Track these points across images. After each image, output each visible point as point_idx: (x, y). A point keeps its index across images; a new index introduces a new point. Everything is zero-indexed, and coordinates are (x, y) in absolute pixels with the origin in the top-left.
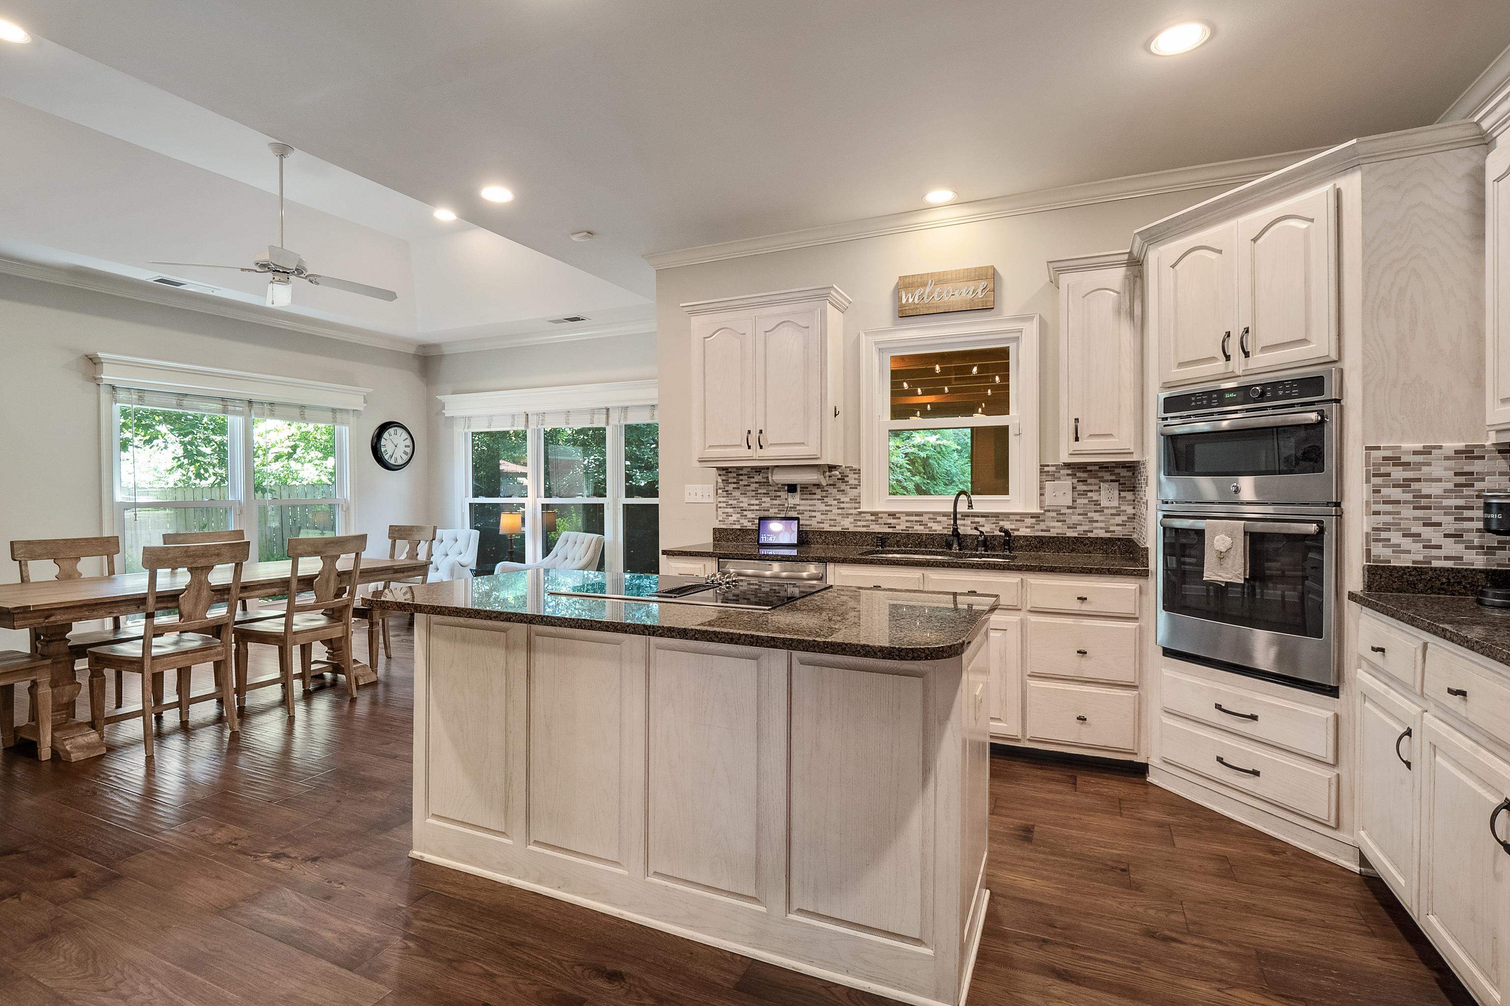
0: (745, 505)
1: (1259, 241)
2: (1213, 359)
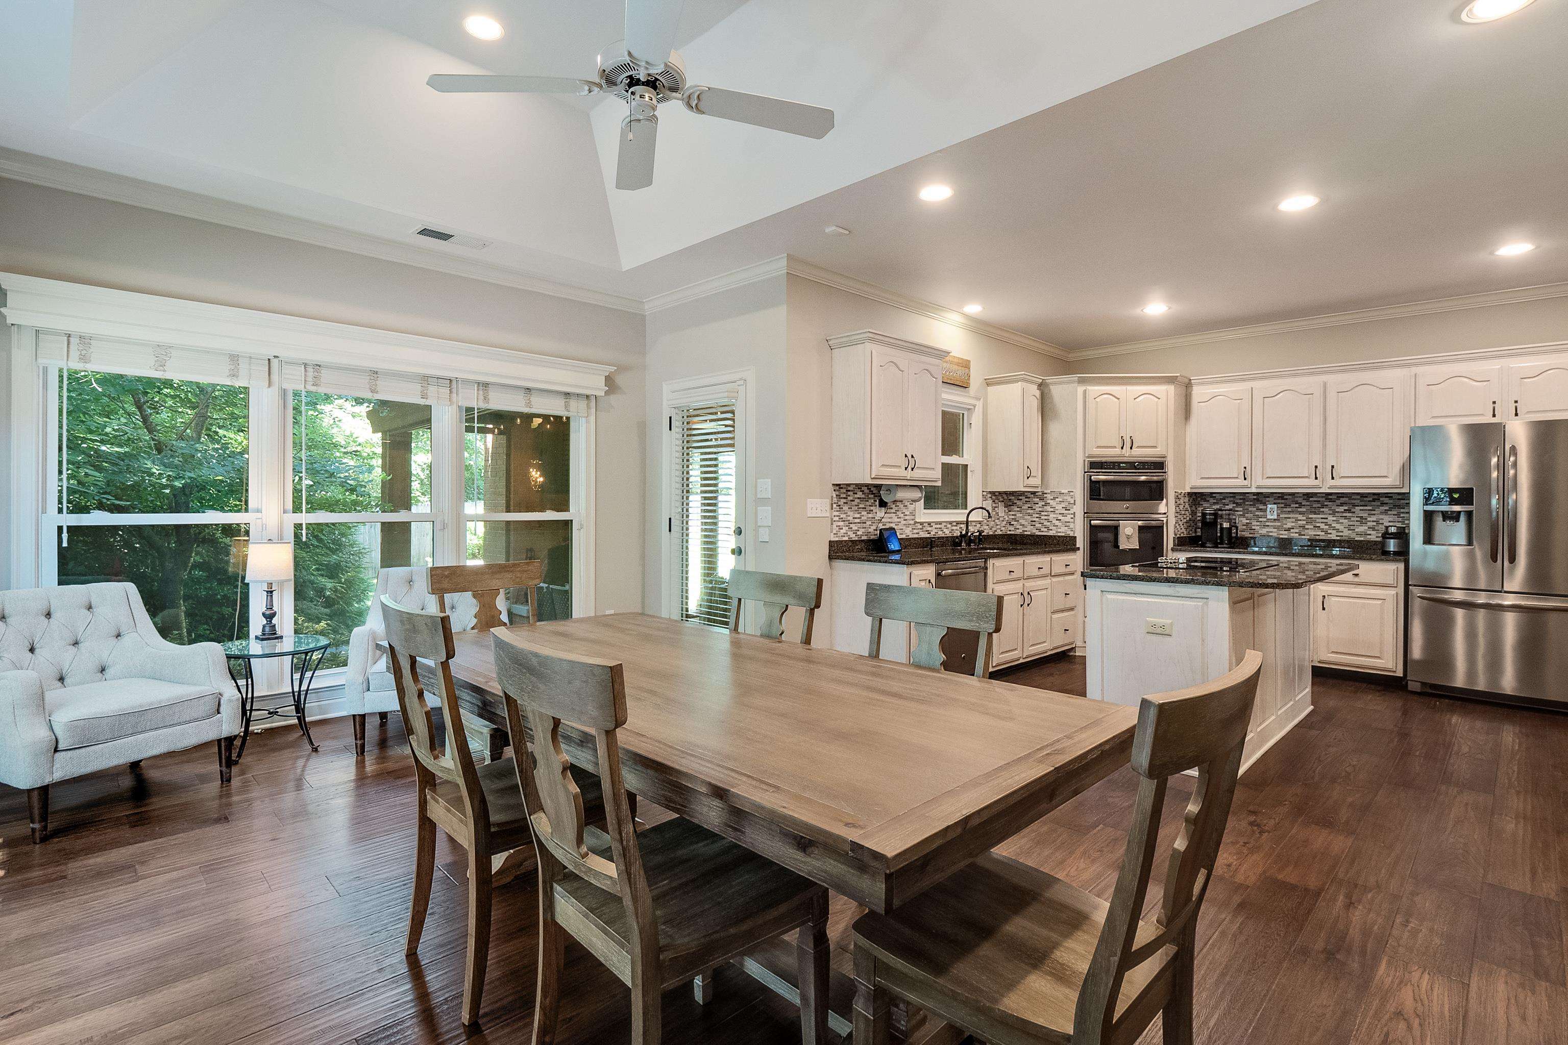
0: (850, 518)
1: (1136, 400)
2: (1115, 447)
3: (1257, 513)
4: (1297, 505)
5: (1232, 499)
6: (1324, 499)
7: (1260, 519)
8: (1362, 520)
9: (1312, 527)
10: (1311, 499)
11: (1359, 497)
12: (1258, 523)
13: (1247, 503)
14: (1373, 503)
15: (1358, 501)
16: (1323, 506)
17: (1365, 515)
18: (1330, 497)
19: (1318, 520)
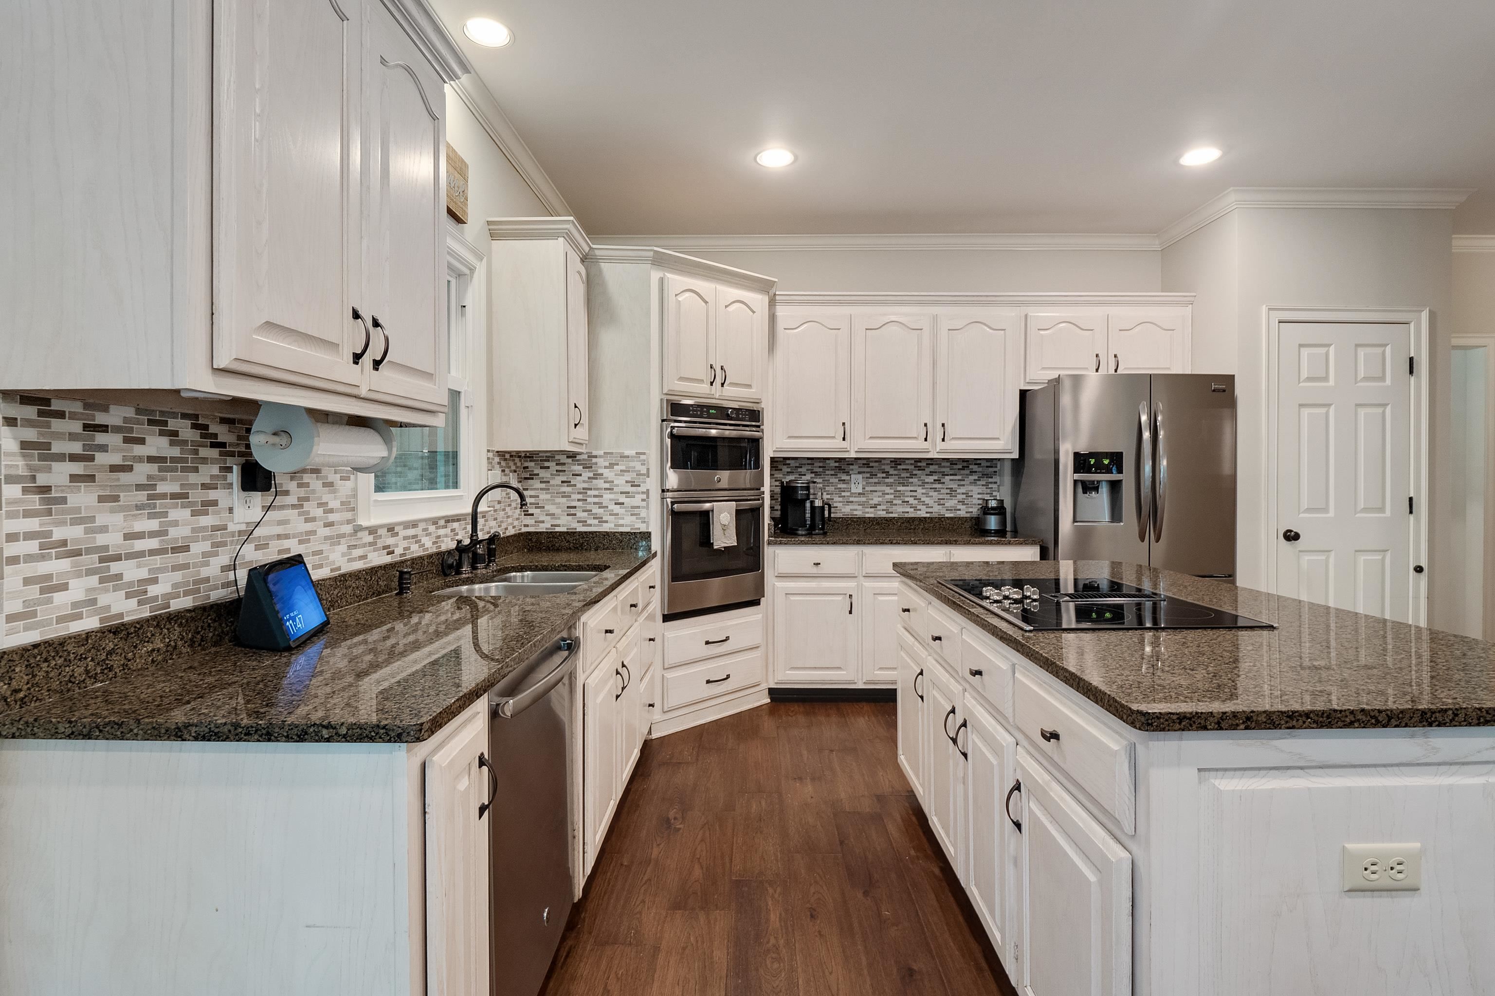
1: (727, 309)
2: (702, 381)
3: (839, 486)
4: (884, 475)
5: (810, 467)
6: (913, 467)
7: (843, 494)
8: (952, 492)
9: (900, 502)
10: (899, 467)
11: (948, 464)
12: (841, 499)
13: (827, 472)
14: (962, 472)
15: (948, 469)
16: (912, 476)
17: (954, 486)
18: (919, 464)
19: (907, 493)
